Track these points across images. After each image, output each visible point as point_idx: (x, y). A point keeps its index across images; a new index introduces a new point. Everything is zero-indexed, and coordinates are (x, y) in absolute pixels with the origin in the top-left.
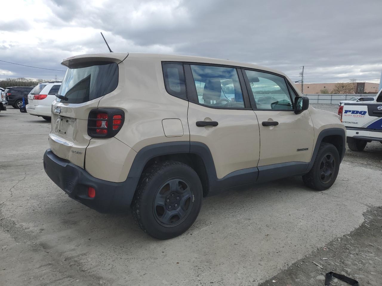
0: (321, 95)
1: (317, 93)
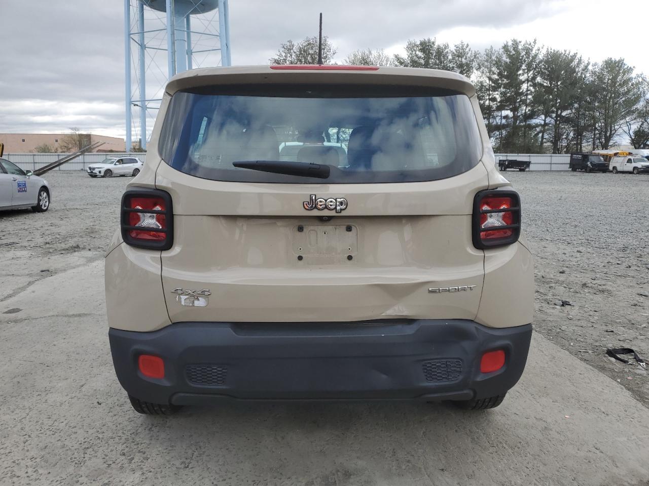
0: (38, 155)
1: (30, 152)
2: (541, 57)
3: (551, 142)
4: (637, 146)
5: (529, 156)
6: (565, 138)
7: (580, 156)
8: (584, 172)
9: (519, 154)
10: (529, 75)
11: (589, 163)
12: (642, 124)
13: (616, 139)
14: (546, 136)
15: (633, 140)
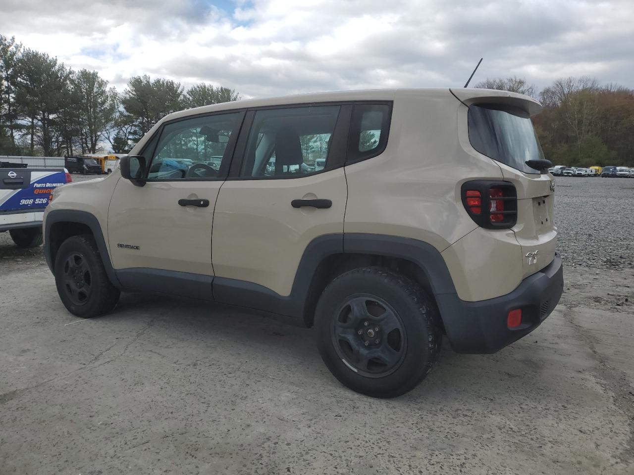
2: (19, 55)
3: (41, 144)
4: (117, 151)
5: (21, 158)
6: (55, 142)
7: (74, 159)
8: (79, 174)
9: (9, 156)
10: (9, 73)
11: (84, 166)
12: (119, 132)
13: (100, 144)
14: (35, 138)
15: (113, 146)
